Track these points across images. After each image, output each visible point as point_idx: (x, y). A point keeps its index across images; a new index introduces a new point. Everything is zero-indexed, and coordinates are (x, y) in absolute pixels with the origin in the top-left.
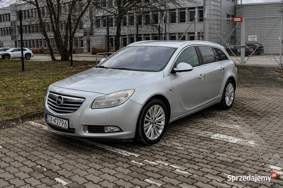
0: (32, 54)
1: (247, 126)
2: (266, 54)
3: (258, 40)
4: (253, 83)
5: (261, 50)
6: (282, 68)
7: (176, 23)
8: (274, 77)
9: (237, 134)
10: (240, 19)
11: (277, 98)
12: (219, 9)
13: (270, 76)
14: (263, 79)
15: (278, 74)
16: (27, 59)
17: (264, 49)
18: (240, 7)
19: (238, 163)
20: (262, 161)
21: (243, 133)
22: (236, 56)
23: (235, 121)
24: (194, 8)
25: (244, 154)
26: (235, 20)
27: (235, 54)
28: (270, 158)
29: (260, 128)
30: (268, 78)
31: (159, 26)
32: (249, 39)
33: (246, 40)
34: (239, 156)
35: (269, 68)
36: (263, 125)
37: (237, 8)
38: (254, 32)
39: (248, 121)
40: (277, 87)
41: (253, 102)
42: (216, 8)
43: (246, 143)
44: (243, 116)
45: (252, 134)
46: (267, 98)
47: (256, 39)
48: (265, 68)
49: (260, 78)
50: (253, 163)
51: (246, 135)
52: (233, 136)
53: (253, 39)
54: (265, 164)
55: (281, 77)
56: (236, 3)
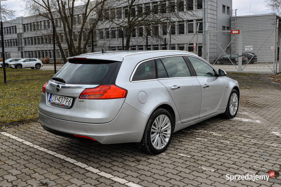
0: (42, 64)
1: (253, 113)
2: (259, 63)
3: (254, 50)
4: (252, 86)
5: (255, 59)
6: (275, 74)
7: (176, 35)
8: (269, 81)
9: (247, 117)
10: (237, 31)
11: (273, 96)
12: (215, 21)
13: (265, 80)
14: (260, 83)
15: (273, 79)
16: (37, 69)
17: (258, 58)
18: (235, 19)
19: (251, 131)
20: (267, 130)
21: (251, 117)
22: (235, 65)
23: (243, 110)
24: (192, 21)
25: (254, 127)
26: (233, 33)
27: (234, 63)
28: (272, 129)
29: (262, 114)
30: (264, 82)
31: (165, 38)
32: (246, 49)
33: (243, 50)
34: (251, 128)
35: (263, 74)
36: (265, 112)
37: (232, 21)
38: (249, 42)
39: (253, 110)
40: (272, 88)
41: (254, 99)
42: (213, 21)
43: (255, 122)
44: (249, 107)
45: (257, 117)
46: (265, 96)
47: (252, 49)
48: (260, 74)
49: (257, 82)
50: (261, 131)
51: (253, 117)
52: (244, 118)
53: (249, 49)
54: (269, 131)
55: (275, 81)
56: (230, 15)
